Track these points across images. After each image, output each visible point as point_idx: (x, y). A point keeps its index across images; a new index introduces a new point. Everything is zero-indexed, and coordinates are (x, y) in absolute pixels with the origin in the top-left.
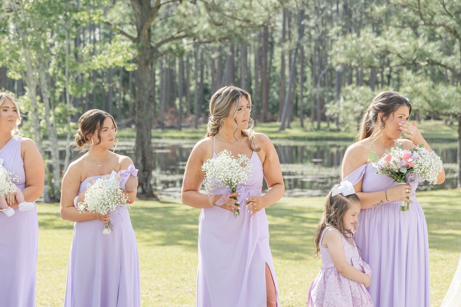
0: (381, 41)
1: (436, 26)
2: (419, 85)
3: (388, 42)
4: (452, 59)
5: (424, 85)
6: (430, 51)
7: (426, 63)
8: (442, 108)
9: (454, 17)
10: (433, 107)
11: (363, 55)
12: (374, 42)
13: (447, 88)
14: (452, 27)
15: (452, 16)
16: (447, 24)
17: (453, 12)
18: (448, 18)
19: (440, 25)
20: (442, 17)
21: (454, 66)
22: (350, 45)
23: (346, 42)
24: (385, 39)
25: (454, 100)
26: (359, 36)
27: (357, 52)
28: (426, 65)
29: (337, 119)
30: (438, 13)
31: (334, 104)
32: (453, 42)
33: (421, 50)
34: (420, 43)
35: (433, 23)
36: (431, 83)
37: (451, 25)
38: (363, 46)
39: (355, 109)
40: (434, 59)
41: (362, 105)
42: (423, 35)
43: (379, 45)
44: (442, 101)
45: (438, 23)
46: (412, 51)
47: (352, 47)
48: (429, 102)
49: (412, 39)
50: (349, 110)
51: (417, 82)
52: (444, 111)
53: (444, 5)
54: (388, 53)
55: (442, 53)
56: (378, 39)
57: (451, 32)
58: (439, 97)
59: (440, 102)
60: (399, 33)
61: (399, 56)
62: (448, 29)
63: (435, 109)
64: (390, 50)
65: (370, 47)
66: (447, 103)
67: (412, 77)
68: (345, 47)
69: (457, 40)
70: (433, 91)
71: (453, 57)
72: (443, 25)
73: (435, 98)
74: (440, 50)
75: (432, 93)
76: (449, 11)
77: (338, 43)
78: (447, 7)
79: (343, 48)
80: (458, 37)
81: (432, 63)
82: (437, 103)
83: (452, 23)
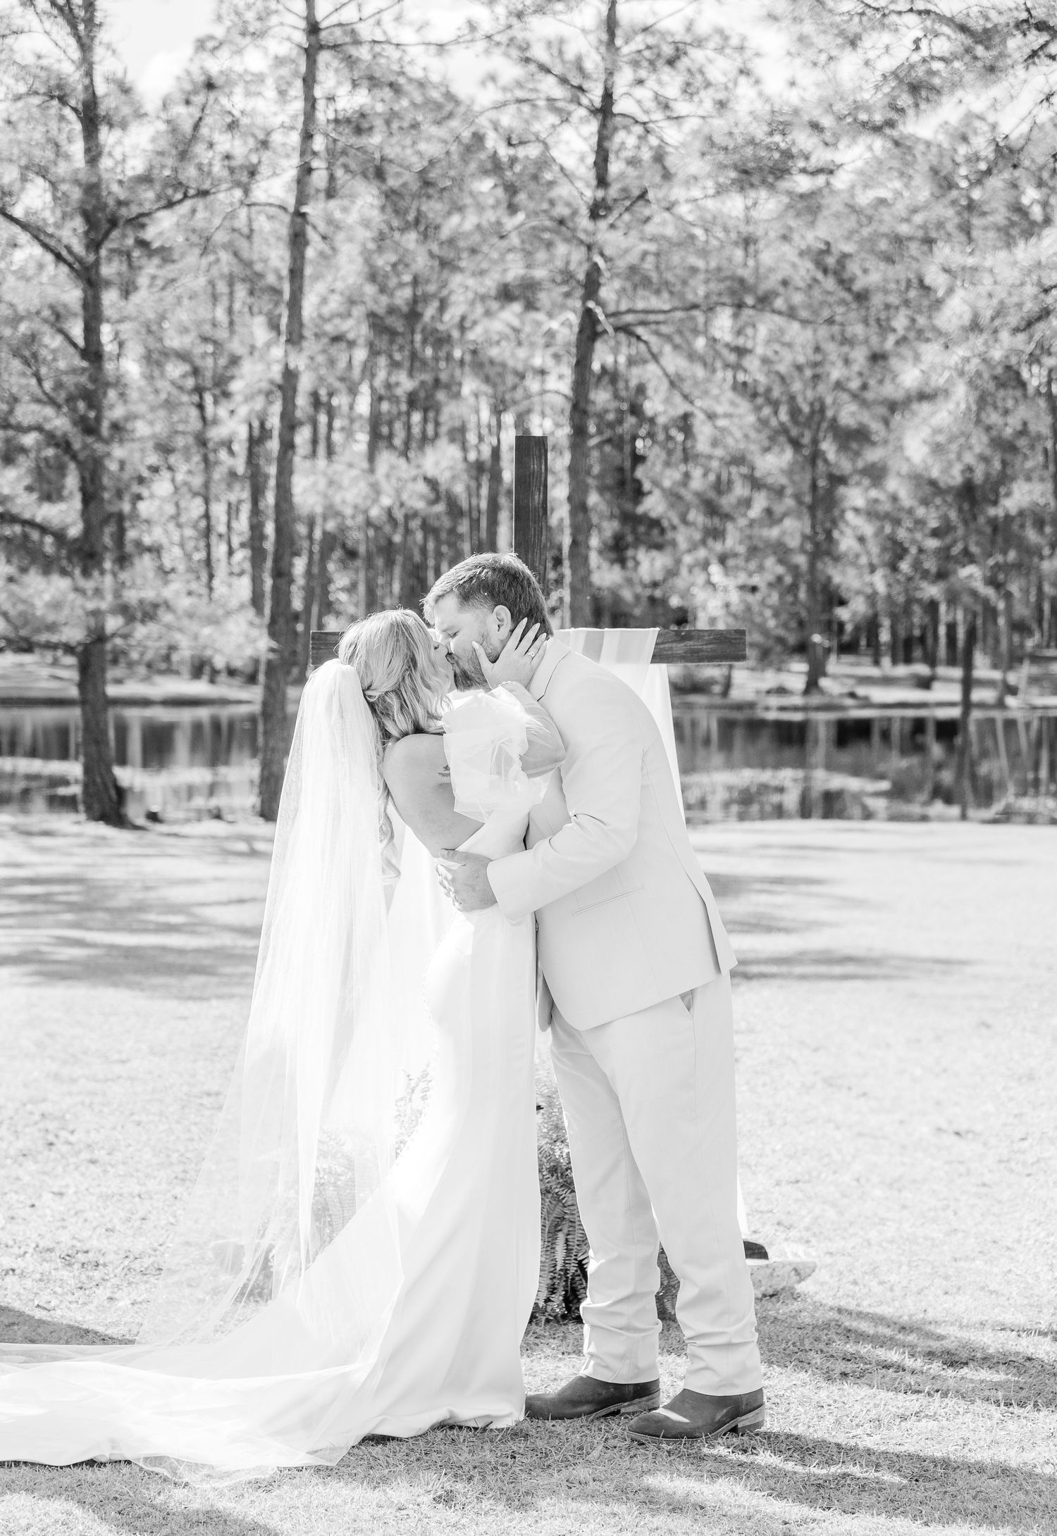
1: (22, 429)
4: (62, 512)
8: (38, 631)
9: (65, 409)
10: (16, 628)
13: (49, 583)
14: (59, 433)
15: (59, 407)
16: (48, 427)
17: (61, 397)
18: (49, 411)
19: (30, 429)
20: (35, 407)
25: (66, 611)
30: (27, 398)
32: (61, 470)
35: (13, 421)
37: (56, 428)
40: (16, 509)
44: (39, 613)
45: (25, 423)
52: (44, 637)
53: (40, 381)
55: (35, 496)
57: (57, 445)
58: (32, 605)
59: (33, 615)
62: (49, 437)
63: (23, 633)
66: (51, 617)
69: (72, 466)
70: (13, 587)
71: (62, 506)
72: (39, 428)
73: (21, 607)
74: (29, 489)
75: (11, 596)
76: (52, 394)
78: (48, 385)
80: (74, 457)
82: (26, 619)
83: (60, 423)
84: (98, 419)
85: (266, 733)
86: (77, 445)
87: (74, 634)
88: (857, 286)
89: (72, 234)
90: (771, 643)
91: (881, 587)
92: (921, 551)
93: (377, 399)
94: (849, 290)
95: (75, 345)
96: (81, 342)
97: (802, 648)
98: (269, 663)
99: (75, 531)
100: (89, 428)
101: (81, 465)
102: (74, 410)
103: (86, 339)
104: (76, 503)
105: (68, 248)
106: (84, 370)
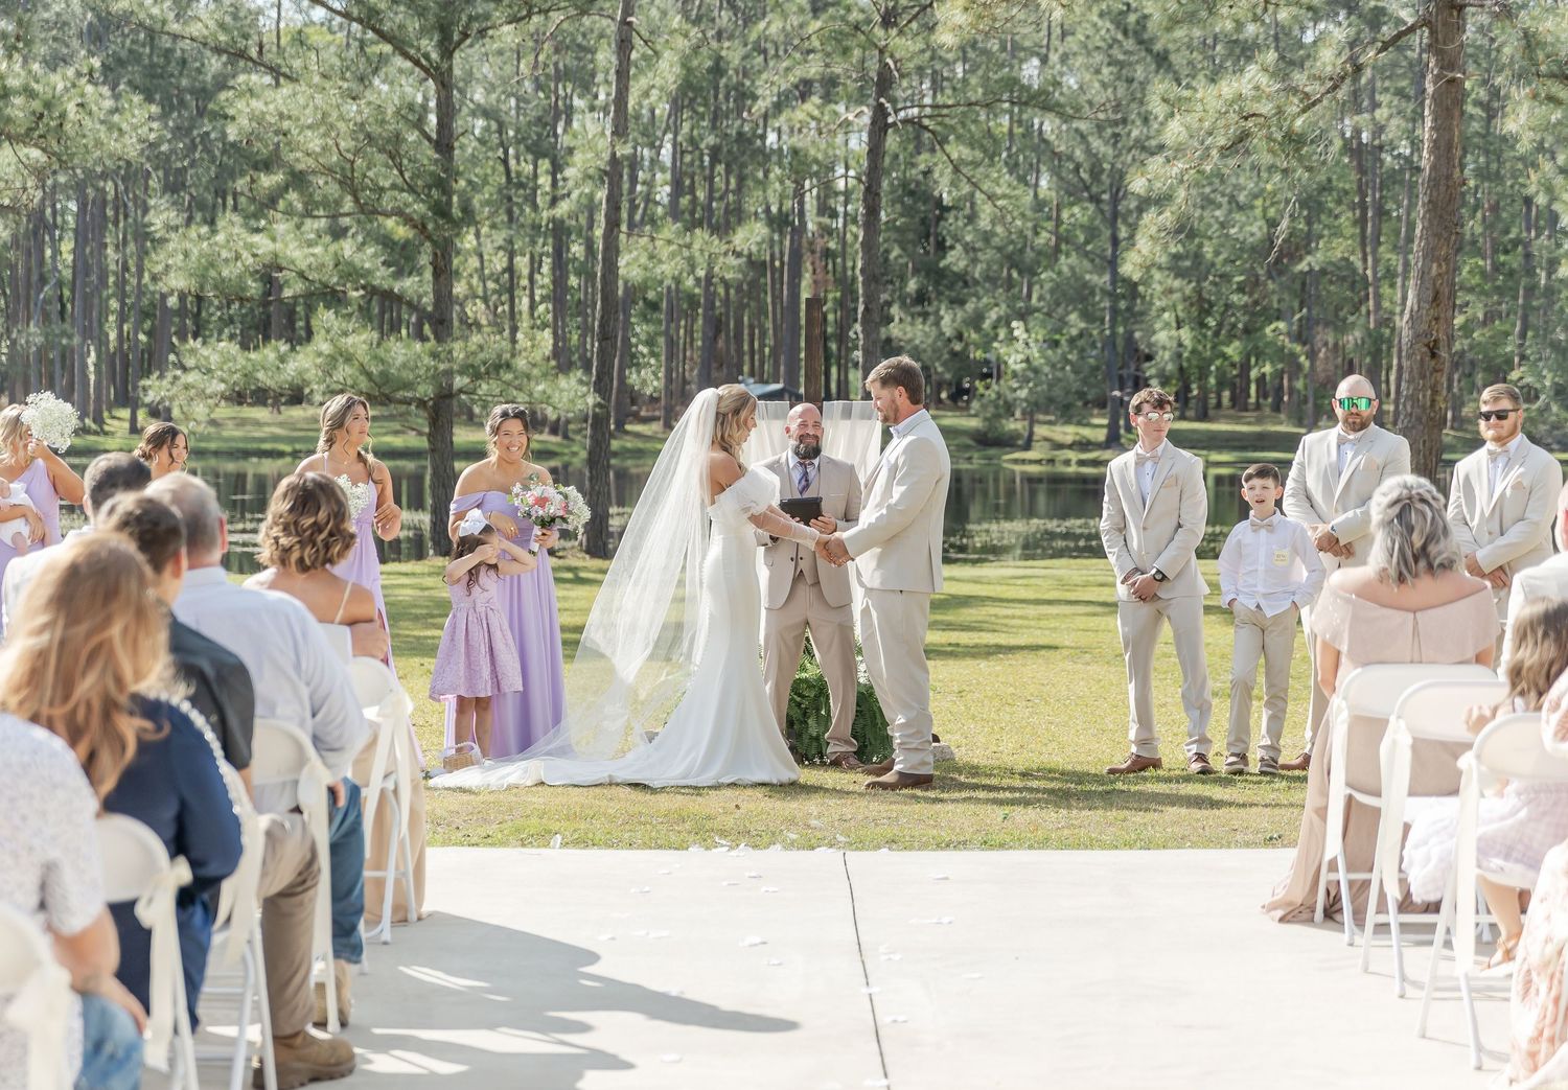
0: (263, 244)
1: (385, 214)
2: (350, 340)
3: (279, 246)
4: (415, 284)
5: (360, 340)
6: (367, 265)
7: (362, 292)
8: (396, 388)
9: (423, 196)
11: (225, 273)
12: (249, 246)
13: (405, 346)
14: (416, 216)
15: (417, 194)
16: (407, 211)
17: (420, 185)
18: (407, 197)
19: (393, 213)
20: (398, 196)
21: (420, 297)
22: (195, 251)
23: (188, 245)
24: (274, 240)
26: (214, 232)
27: (212, 265)
28: (363, 297)
29: (168, 410)
30: (391, 187)
31: (161, 377)
32: (417, 249)
33: (350, 264)
34: (347, 248)
35: (378, 208)
36: (375, 335)
37: (414, 212)
38: (225, 254)
39: (208, 391)
40: (376, 283)
41: (222, 380)
42: (353, 230)
43: (260, 252)
44: (396, 372)
45: (389, 208)
46: (331, 264)
47: (201, 255)
48: (369, 375)
49: (327, 239)
50: (193, 392)
51: (345, 334)
52: (400, 394)
53: (401, 173)
54: (281, 269)
55: (391, 270)
56: (256, 238)
57: (415, 226)
58: (389, 365)
59: (392, 374)
60: (298, 227)
61: (302, 275)
62: (408, 220)
63: (382, 389)
64: (284, 264)
65: (238, 257)
66: (408, 376)
67: (336, 324)
68: (186, 254)
69: (426, 245)
70: (379, 351)
71: (416, 279)
72: (400, 212)
73: (381, 367)
74: (387, 264)
75: (375, 357)
76: (411, 183)
77: (171, 246)
78: (407, 175)
79: (181, 257)
80: (429, 238)
81: (372, 291)
82: (386, 378)
83: (419, 208)
84: (449, 203)
85: (591, 479)
86: (430, 226)
87: (426, 390)
88: (1158, 47)
89: (429, 46)
90: (1071, 398)
91: (1187, 342)
92: (1228, 306)
93: (679, 153)
94: (1149, 51)
95: (429, 138)
96: (434, 136)
97: (1101, 403)
98: (595, 416)
99: (428, 301)
100: (441, 211)
101: (435, 243)
102: (429, 196)
103: (439, 132)
104: (428, 275)
105: (427, 56)
106: (436, 161)
